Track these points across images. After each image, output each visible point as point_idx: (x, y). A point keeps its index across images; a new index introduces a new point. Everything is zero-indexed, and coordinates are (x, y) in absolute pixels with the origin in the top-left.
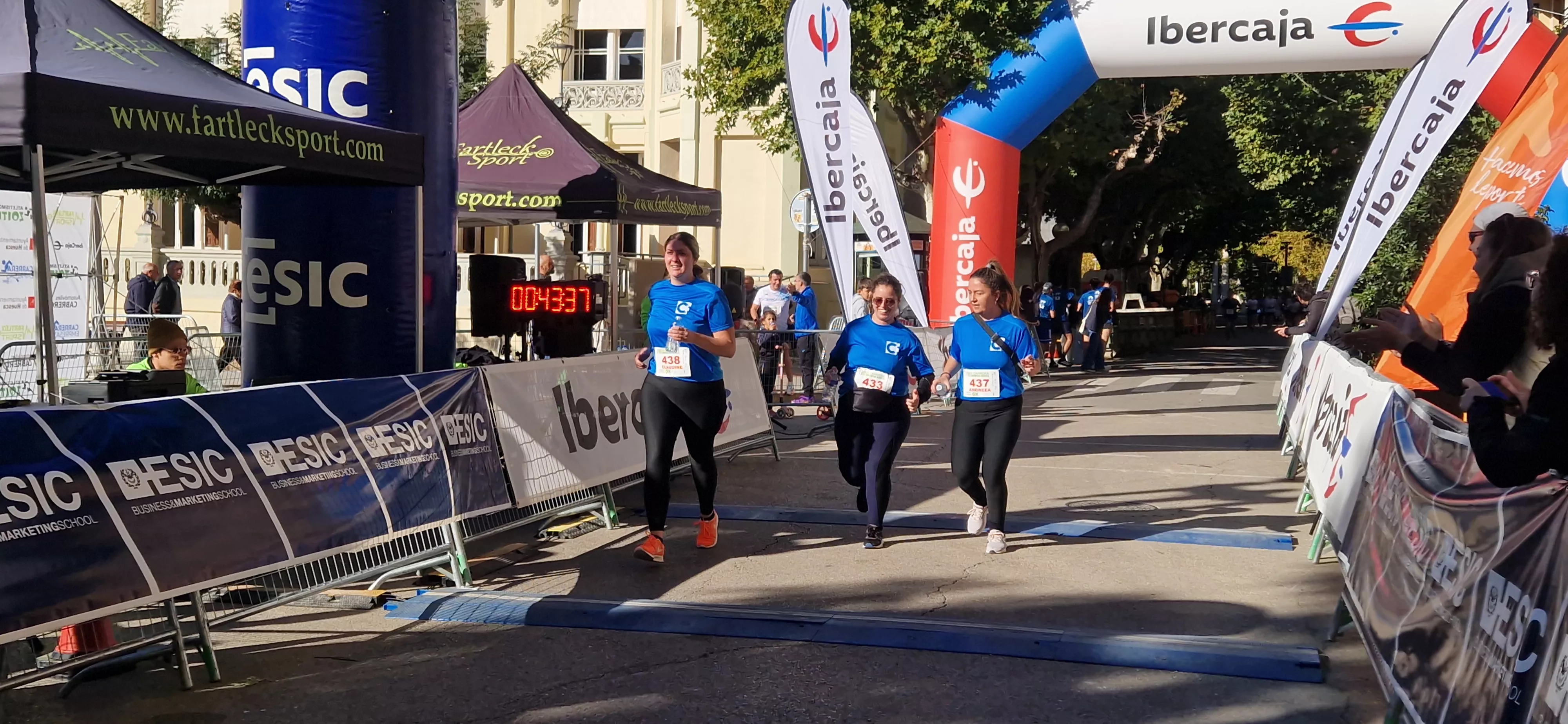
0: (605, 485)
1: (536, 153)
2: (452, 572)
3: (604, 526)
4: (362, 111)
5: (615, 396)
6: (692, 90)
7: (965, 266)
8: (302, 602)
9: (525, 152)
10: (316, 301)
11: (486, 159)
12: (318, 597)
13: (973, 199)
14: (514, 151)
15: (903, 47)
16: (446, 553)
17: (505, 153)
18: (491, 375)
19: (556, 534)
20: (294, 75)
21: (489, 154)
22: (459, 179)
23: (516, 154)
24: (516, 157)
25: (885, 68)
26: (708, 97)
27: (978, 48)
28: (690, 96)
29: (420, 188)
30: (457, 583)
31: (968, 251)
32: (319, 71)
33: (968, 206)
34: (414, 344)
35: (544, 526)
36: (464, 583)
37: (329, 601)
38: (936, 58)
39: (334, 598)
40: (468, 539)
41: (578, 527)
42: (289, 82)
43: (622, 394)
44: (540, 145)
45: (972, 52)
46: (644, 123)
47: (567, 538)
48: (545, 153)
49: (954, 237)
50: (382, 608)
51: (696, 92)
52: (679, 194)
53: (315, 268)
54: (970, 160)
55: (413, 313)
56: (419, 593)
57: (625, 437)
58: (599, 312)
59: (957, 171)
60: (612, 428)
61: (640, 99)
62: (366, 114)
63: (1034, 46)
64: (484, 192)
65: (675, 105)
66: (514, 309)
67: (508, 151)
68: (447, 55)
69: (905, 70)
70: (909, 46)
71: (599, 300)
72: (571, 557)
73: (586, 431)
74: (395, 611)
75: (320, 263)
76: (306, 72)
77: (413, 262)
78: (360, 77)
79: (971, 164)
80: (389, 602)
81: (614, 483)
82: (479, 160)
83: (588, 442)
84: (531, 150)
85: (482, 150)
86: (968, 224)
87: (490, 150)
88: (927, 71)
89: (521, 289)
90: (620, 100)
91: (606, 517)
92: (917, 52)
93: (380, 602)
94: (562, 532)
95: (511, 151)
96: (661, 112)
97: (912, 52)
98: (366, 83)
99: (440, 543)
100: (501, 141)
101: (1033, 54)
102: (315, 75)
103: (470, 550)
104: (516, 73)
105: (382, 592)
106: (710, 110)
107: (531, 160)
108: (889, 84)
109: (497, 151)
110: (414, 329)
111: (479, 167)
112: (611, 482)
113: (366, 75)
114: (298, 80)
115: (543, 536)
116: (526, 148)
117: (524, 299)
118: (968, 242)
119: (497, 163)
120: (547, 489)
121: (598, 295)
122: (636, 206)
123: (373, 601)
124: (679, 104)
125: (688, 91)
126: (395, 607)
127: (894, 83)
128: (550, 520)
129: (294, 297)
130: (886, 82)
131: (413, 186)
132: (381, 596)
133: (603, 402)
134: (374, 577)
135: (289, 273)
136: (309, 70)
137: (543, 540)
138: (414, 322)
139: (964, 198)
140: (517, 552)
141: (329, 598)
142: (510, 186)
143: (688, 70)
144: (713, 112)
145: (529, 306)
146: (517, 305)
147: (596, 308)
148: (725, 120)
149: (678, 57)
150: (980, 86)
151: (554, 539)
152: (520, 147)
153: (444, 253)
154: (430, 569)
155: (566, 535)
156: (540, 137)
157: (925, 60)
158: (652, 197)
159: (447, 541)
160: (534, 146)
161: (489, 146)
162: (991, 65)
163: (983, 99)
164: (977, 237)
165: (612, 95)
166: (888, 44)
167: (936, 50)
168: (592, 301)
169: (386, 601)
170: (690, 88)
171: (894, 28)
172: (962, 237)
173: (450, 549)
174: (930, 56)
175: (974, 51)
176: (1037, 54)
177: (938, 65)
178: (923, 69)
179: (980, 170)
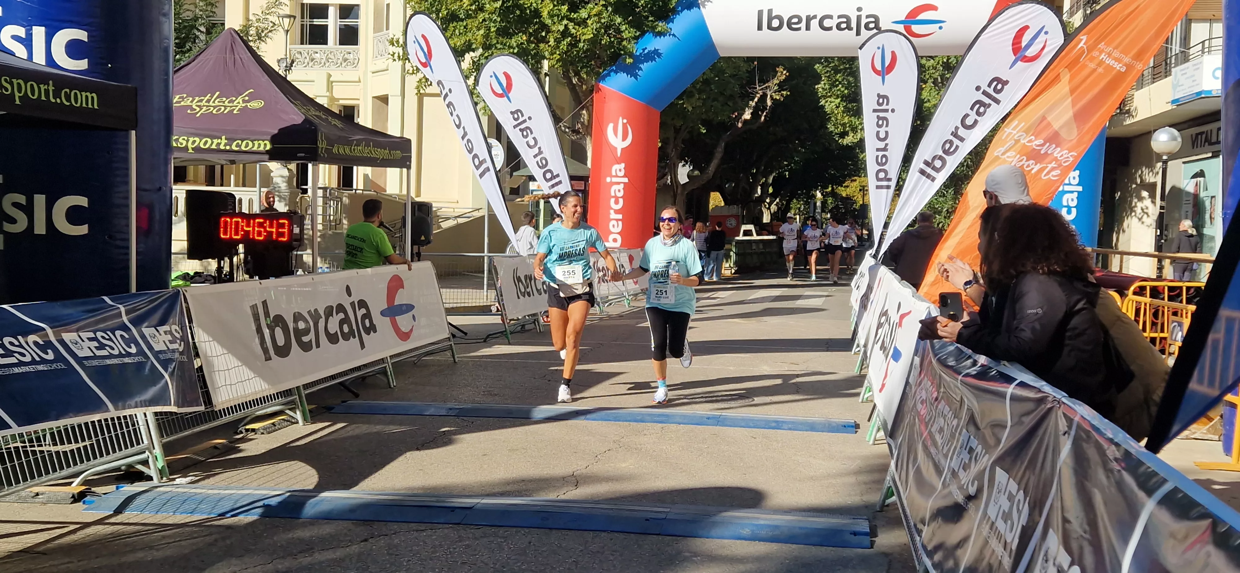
0: (298, 388)
1: (248, 104)
2: (149, 468)
3: (297, 423)
4: (83, 64)
5: (309, 312)
6: (396, 55)
7: (617, 202)
8: (7, 499)
9: (239, 103)
10: (40, 229)
11: (205, 108)
12: (23, 494)
13: (623, 149)
14: (229, 102)
15: (566, 26)
16: (145, 452)
17: (221, 104)
18: (191, 295)
19: (253, 430)
20: (21, 31)
21: (207, 104)
22: (175, 125)
23: (231, 105)
24: (231, 107)
25: (552, 42)
26: (409, 61)
27: (626, 29)
28: (394, 60)
29: (133, 132)
30: (155, 478)
31: (619, 191)
32: (43, 29)
33: (619, 155)
34: (127, 268)
35: (243, 424)
36: (162, 478)
37: (33, 497)
38: (592, 35)
39: (37, 494)
40: (166, 440)
41: (273, 424)
42: (15, 38)
43: (316, 310)
44: (252, 97)
45: (622, 32)
46: (360, 82)
47: (263, 433)
48: (256, 104)
49: (608, 180)
50: (81, 503)
51: (399, 57)
52: (372, 141)
53: (40, 200)
54: (621, 118)
55: (128, 240)
56: (117, 488)
57: (318, 346)
58: (296, 240)
59: (611, 127)
60: (305, 339)
61: (356, 62)
62: (87, 67)
63: (671, 29)
64: (201, 136)
65: (384, 67)
66: (222, 236)
67: (224, 102)
68: (163, 19)
69: (570, 44)
70: (571, 26)
71: (296, 230)
72: (263, 451)
73: (281, 341)
74: (92, 506)
75: (44, 196)
76: (32, 29)
77: (127, 198)
78: (81, 35)
79: (621, 122)
80: (88, 497)
81: (306, 386)
82: (198, 109)
83: (283, 352)
84: (244, 101)
85: (201, 101)
86: (619, 169)
87: (208, 101)
88: (586, 46)
89: (228, 220)
90: (339, 62)
91: (298, 415)
92: (578, 30)
93: (79, 498)
94: (258, 429)
95: (226, 102)
96: (373, 73)
97: (573, 31)
98: (86, 40)
99: (138, 444)
100: (218, 93)
101: (669, 35)
102: (39, 32)
103: (168, 449)
104: (233, 36)
105: (84, 488)
106: (411, 72)
107: (243, 110)
108: (555, 56)
109: (214, 102)
110: (128, 254)
111: (198, 115)
112: (303, 385)
113: (86, 33)
114: (24, 36)
115: (241, 432)
116: (240, 99)
117: (231, 228)
118: (619, 183)
119: (214, 112)
120: (243, 393)
121: (295, 226)
122: (335, 150)
123: (73, 496)
124: (388, 66)
125: (393, 55)
126: (93, 502)
127: (559, 54)
128: (249, 419)
129: (21, 225)
130: (552, 54)
131: (127, 131)
132: (81, 492)
133: (297, 317)
134: (76, 475)
135: (16, 205)
136: (34, 27)
137: (241, 436)
138: (128, 248)
139: (616, 148)
140: (215, 447)
141: (33, 495)
142: (225, 132)
143: (393, 39)
144: (413, 73)
145: (235, 235)
146: (225, 234)
147: (294, 237)
148: (424, 80)
149: (387, 29)
150: (629, 61)
151: (251, 435)
152: (234, 99)
153: (160, 189)
154: (130, 466)
155: (262, 431)
156: (252, 90)
157: (583, 38)
158: (349, 143)
159: (146, 442)
160: (247, 98)
161: (207, 97)
162: (637, 43)
163: (630, 71)
164: (626, 180)
165: (333, 57)
166: (554, 23)
167: (593, 29)
168: (291, 231)
169: (86, 496)
170: (394, 53)
171: (560, 10)
172: (615, 180)
173: (148, 449)
174: (587, 34)
175: (624, 31)
176: (674, 35)
177: (594, 41)
178: (582, 44)
179: (629, 127)
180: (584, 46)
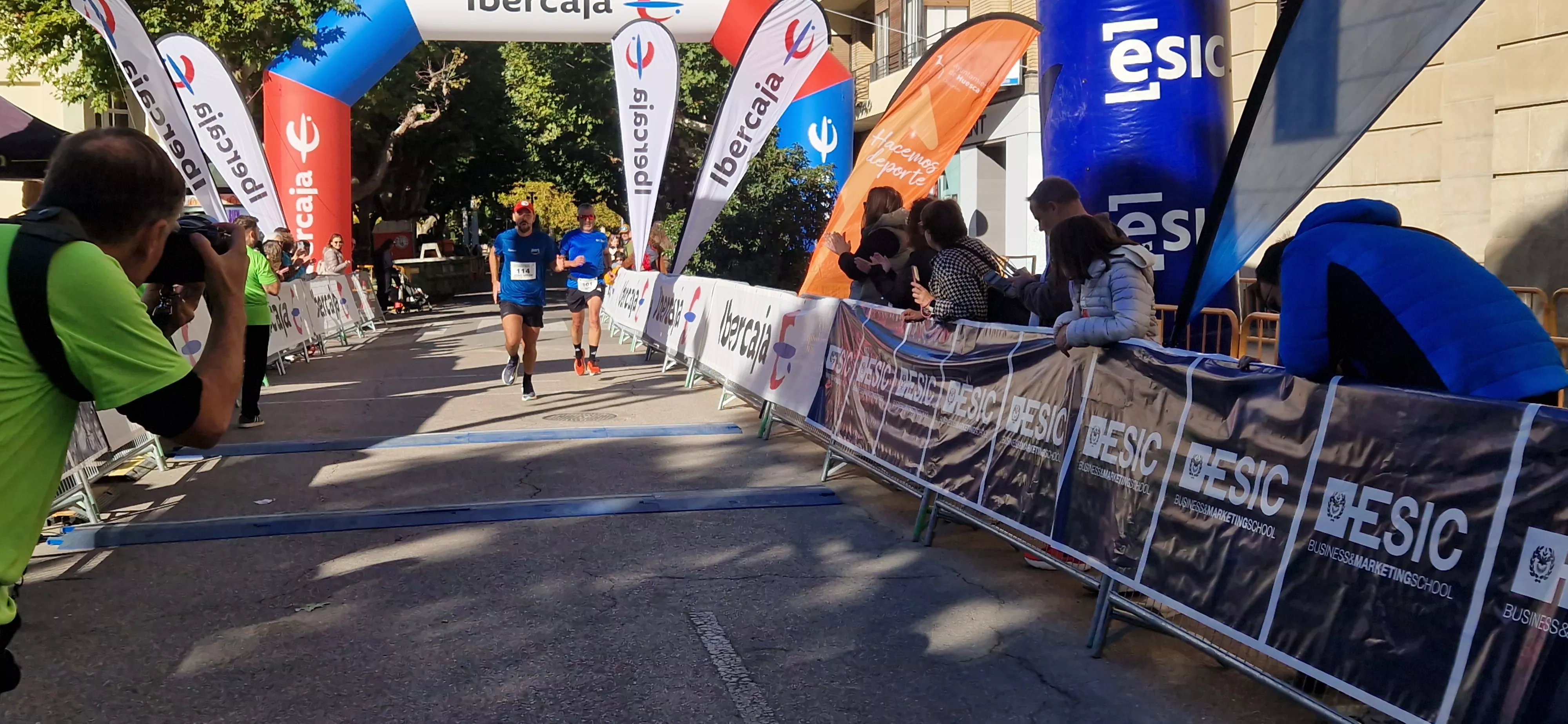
7: (305, 219)
13: (309, 154)
25: (208, 20)
27: (302, 4)
31: (307, 205)
33: (304, 159)
38: (263, 14)
45: (297, 8)
49: (292, 191)
54: (304, 116)
59: (290, 127)
63: (360, 7)
79: (304, 120)
86: (305, 178)
88: (254, 26)
92: (243, 7)
97: (237, 8)
101: (358, 14)
108: (214, 37)
118: (306, 195)
127: (220, 36)
139: (300, 153)
150: (308, 44)
162: (316, 22)
163: (310, 56)
167: (262, 5)
172: (300, 191)
174: (255, 12)
175: (299, 8)
176: (363, 14)
177: (263, 22)
178: (249, 25)
179: (314, 126)
180: (251, 27)
